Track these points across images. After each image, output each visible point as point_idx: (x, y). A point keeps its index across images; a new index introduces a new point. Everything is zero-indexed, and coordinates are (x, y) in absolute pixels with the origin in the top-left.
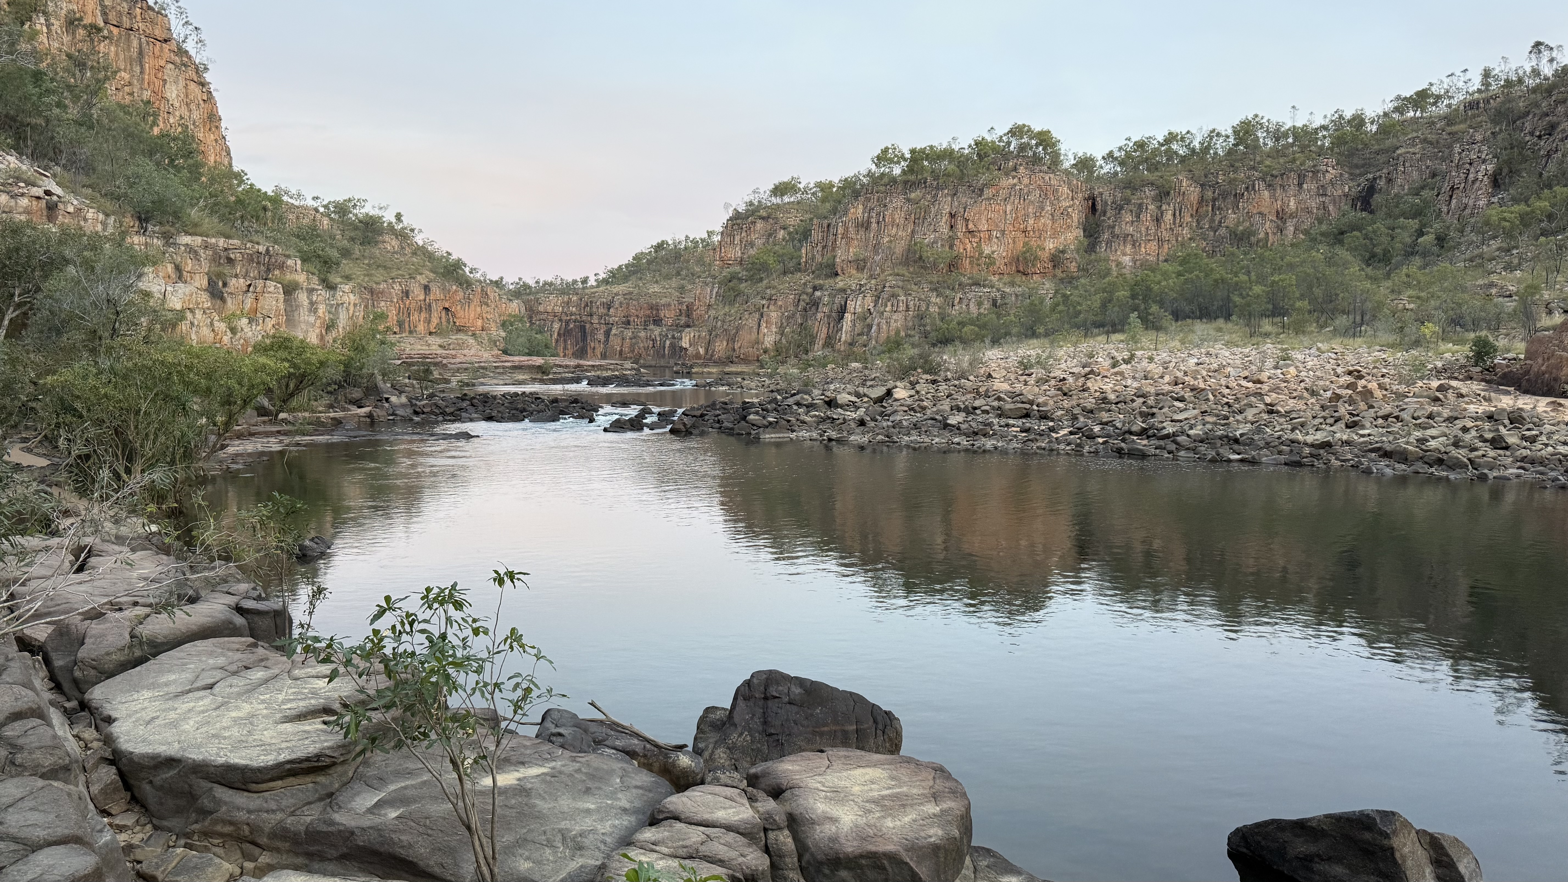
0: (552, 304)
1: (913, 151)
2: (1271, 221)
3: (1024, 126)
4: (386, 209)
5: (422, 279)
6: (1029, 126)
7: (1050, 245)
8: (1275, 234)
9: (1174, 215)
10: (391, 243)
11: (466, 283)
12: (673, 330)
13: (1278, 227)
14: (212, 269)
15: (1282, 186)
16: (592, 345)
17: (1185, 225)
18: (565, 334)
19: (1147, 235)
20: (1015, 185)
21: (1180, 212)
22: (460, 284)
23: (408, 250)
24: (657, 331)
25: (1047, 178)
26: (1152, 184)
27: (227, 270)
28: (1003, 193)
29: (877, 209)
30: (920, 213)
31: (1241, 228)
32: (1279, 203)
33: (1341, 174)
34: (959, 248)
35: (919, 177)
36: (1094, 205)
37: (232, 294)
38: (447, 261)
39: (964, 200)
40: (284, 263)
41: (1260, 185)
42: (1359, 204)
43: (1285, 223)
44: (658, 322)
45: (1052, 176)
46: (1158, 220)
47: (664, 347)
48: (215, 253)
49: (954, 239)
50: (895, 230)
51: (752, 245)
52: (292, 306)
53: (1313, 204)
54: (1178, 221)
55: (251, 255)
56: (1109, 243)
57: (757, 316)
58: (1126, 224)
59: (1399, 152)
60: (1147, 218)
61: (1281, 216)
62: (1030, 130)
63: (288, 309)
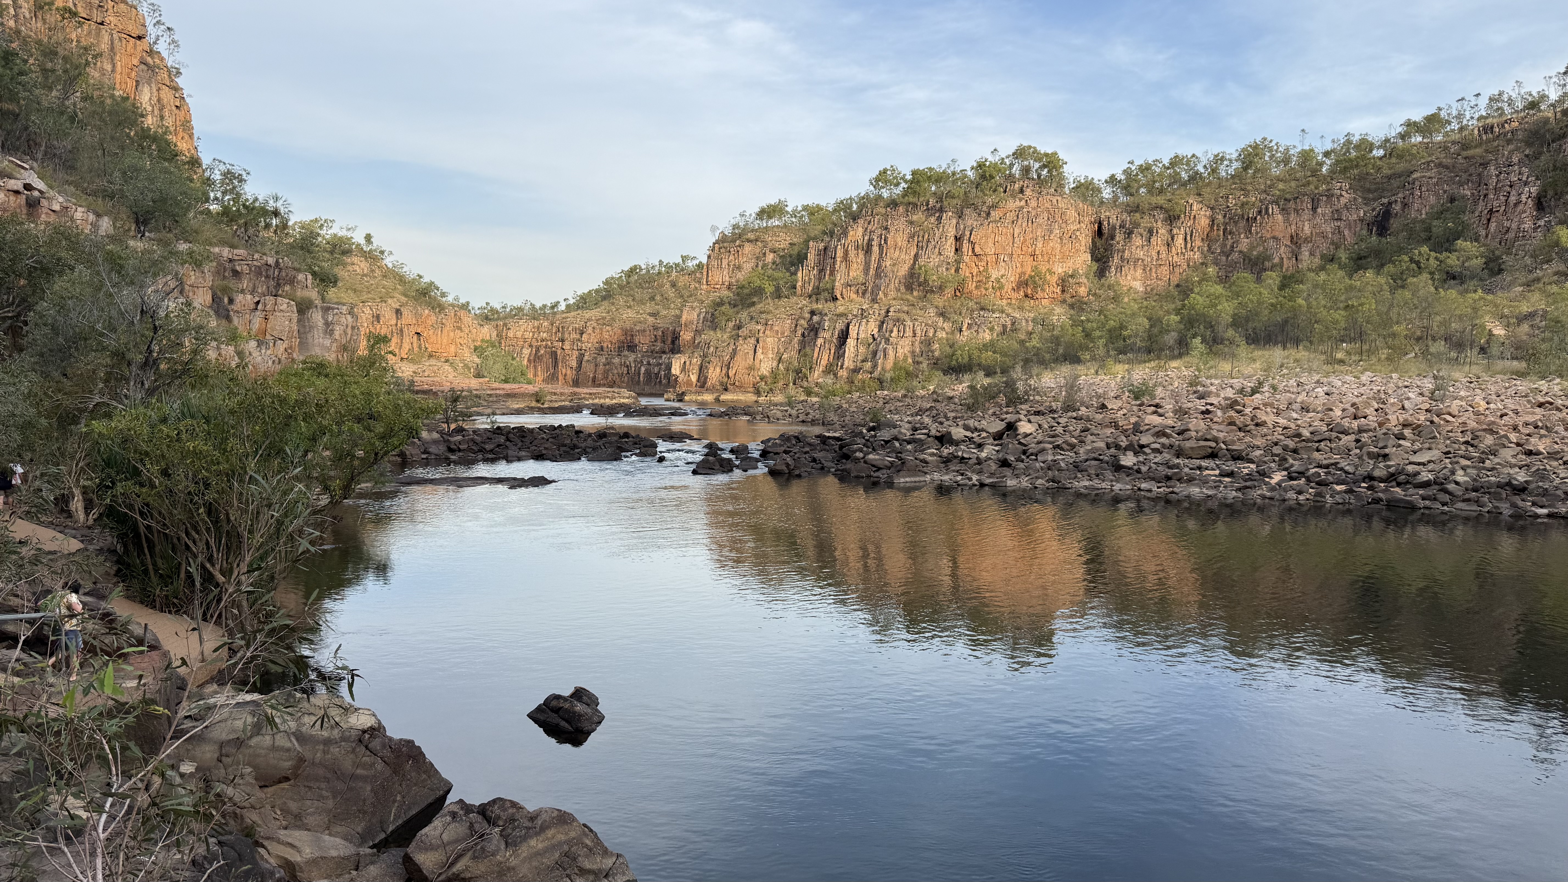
0: (521, 330)
1: (914, 173)
2: (1286, 246)
3: (1030, 147)
4: (354, 230)
5: (393, 303)
6: (1035, 148)
7: (1059, 270)
8: (1289, 259)
9: (1185, 239)
10: (360, 265)
11: (439, 307)
12: (648, 356)
13: (1292, 252)
14: (216, 283)
15: (1296, 211)
16: (564, 371)
17: (1196, 249)
18: (536, 359)
19: (1157, 260)
20: (1022, 207)
21: (1191, 236)
22: (433, 308)
23: (378, 273)
24: (632, 357)
25: (1055, 201)
26: (1161, 208)
27: (232, 283)
28: (1011, 216)
29: (879, 231)
30: (923, 237)
31: (1255, 253)
32: (1293, 227)
33: (1355, 198)
34: (965, 272)
35: (921, 199)
36: (1100, 228)
37: (238, 312)
38: (420, 284)
39: (969, 222)
40: (295, 277)
41: (1274, 209)
42: (1375, 229)
43: (1300, 248)
44: (632, 348)
45: (1059, 198)
46: (1168, 245)
47: (639, 374)
48: (220, 264)
49: (960, 262)
50: (897, 252)
51: (739, 268)
52: (304, 327)
53: (1328, 228)
54: (1189, 245)
55: (259, 267)
56: (1120, 268)
57: (752, 341)
58: (1137, 247)
59: (1415, 176)
60: (1158, 241)
61: (1296, 241)
62: (1035, 151)
63: (302, 330)
